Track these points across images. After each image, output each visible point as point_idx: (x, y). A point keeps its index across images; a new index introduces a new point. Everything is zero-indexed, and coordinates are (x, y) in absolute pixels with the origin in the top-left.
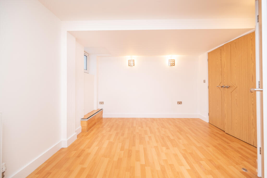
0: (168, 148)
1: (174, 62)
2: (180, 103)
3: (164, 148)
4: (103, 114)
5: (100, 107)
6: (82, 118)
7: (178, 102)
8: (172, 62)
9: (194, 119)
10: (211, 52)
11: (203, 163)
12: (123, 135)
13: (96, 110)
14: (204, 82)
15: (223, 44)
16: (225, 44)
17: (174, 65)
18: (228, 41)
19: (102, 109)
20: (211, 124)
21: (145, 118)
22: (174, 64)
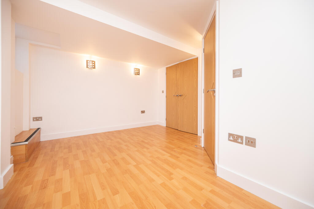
0: (148, 149)
1: (139, 71)
2: (143, 112)
3: (145, 150)
4: (41, 135)
5: (35, 125)
6: (13, 142)
7: (142, 111)
8: (137, 71)
9: (154, 126)
10: (169, 67)
11: (176, 150)
12: (93, 151)
13: (28, 130)
14: (163, 92)
15: (178, 63)
16: (179, 63)
17: (139, 75)
18: (182, 61)
19: (39, 129)
20: (167, 127)
21: (109, 132)
22: (139, 73)
